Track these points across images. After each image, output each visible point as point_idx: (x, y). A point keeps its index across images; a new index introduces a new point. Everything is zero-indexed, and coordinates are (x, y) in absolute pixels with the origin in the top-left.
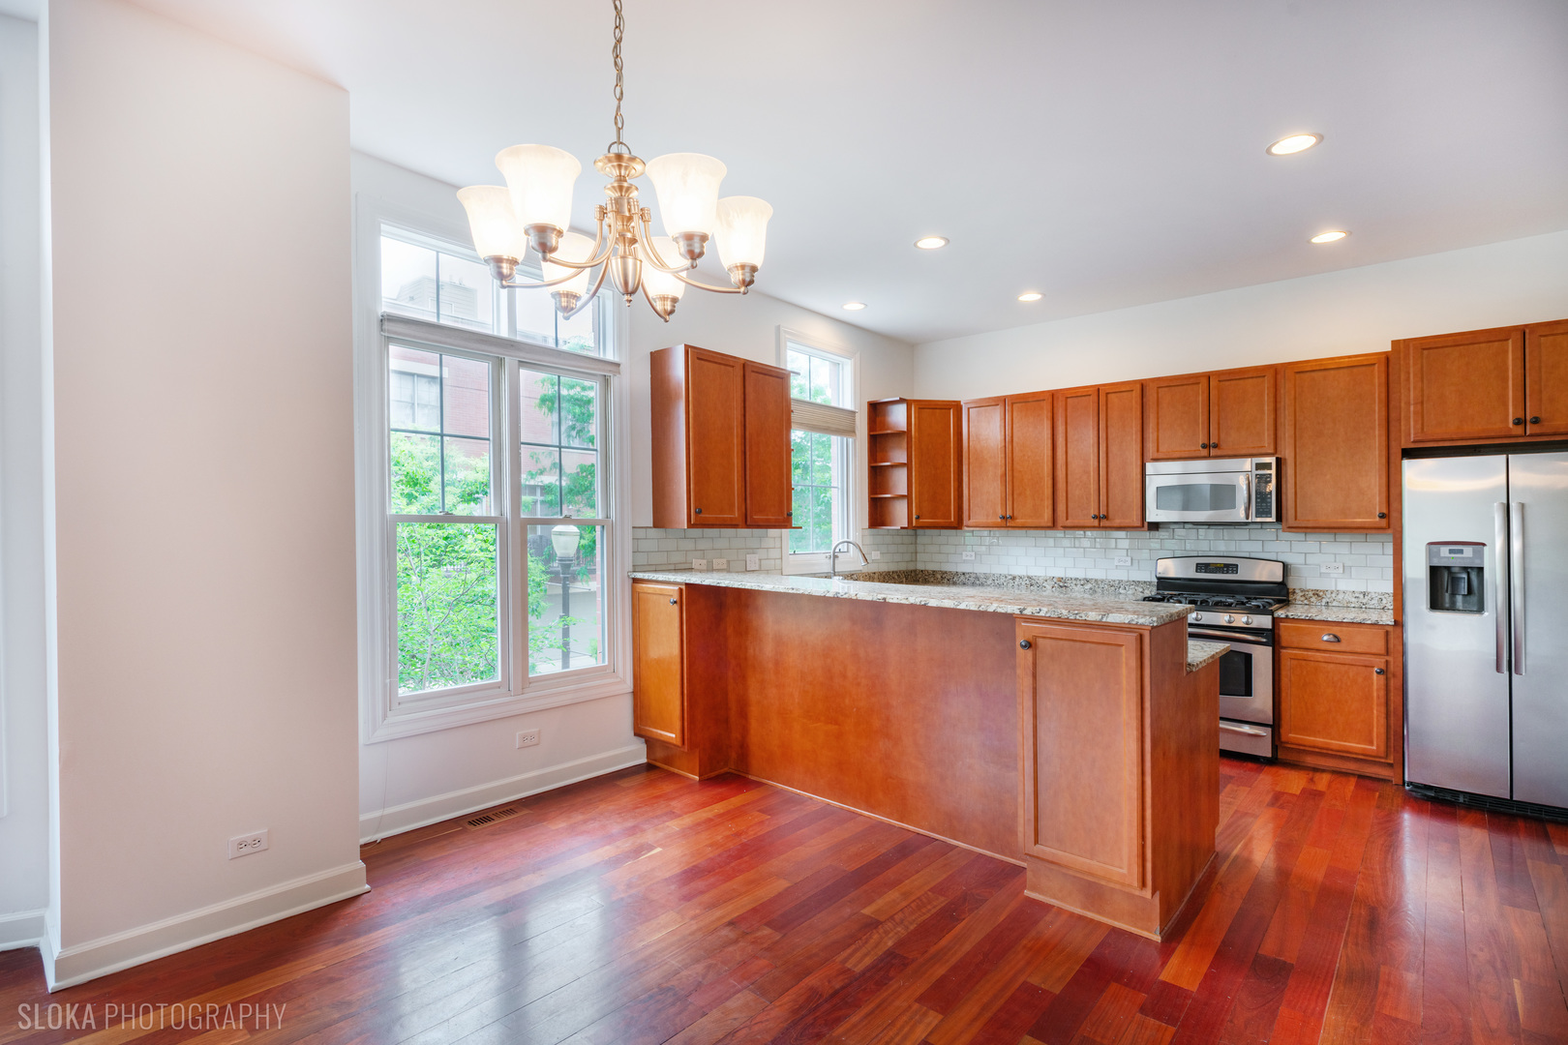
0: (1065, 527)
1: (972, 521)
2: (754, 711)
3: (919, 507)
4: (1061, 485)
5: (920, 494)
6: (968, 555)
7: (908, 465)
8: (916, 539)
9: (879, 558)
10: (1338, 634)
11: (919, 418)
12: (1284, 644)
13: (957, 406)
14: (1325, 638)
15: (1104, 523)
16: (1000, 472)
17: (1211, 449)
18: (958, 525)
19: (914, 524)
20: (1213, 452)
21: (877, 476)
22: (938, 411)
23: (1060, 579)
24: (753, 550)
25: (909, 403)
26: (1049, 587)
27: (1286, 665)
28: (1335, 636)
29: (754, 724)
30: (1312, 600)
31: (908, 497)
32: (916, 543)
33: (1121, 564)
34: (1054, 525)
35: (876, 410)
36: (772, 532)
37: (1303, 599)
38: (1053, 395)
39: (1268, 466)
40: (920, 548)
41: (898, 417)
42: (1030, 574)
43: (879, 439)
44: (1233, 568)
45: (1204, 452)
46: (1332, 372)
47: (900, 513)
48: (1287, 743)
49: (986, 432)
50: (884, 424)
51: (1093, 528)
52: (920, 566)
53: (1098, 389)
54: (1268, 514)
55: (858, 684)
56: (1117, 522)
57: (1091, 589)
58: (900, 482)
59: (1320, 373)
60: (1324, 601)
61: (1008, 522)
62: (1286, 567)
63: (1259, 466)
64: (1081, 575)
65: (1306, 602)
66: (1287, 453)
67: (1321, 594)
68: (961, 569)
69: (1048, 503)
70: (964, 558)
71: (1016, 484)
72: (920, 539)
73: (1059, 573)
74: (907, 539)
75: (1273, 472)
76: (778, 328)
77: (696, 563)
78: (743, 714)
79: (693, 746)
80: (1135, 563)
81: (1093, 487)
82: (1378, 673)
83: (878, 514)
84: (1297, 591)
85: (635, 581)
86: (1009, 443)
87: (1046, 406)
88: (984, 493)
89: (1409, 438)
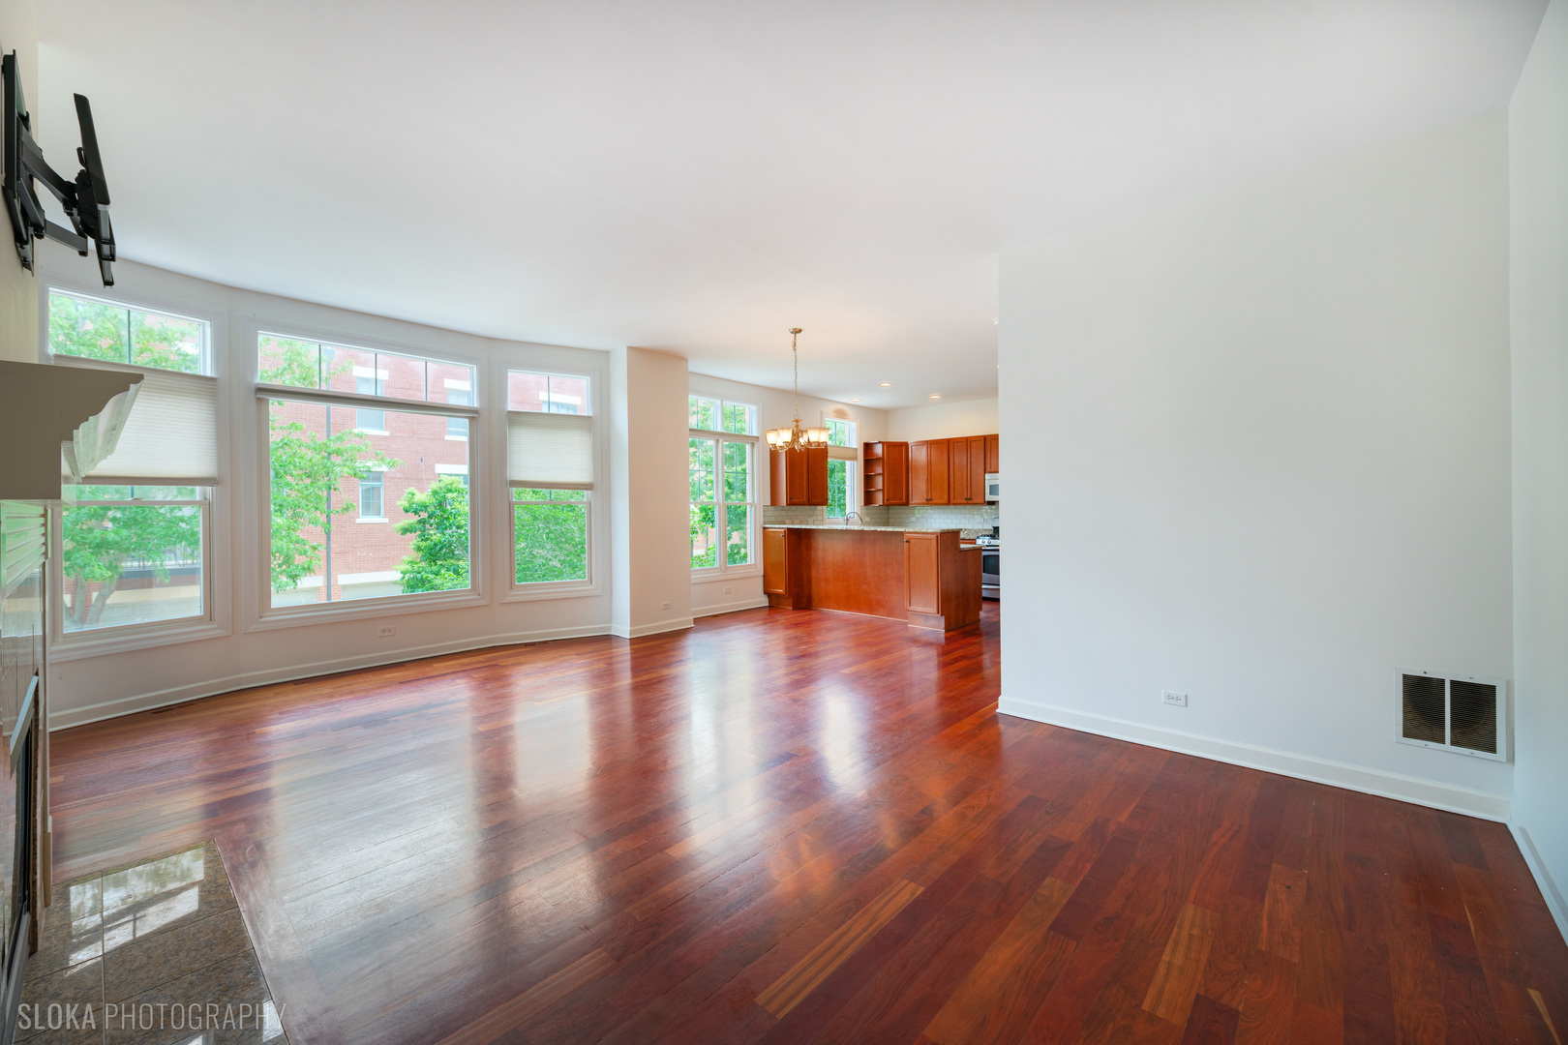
0: (954, 504)
1: (914, 502)
2: (814, 581)
3: (888, 495)
4: (952, 484)
5: (889, 489)
6: (909, 521)
7: (883, 474)
8: (888, 513)
9: (869, 516)
11: (888, 451)
13: (906, 445)
15: (970, 502)
16: (925, 477)
18: (907, 503)
19: (886, 504)
21: (868, 480)
22: (897, 447)
24: (810, 516)
25: (883, 443)
29: (814, 586)
31: (883, 490)
32: (888, 515)
34: (949, 503)
35: (868, 447)
36: (819, 508)
38: (949, 441)
40: (890, 516)
41: (879, 450)
43: (869, 462)
47: (879, 498)
49: (919, 456)
50: (872, 454)
51: (965, 504)
53: (967, 438)
56: (975, 501)
58: (879, 483)
61: (929, 502)
69: (946, 492)
71: (933, 483)
72: (891, 513)
74: (884, 511)
76: (821, 412)
77: (787, 521)
78: (809, 582)
79: (790, 595)
81: (965, 485)
83: (868, 498)
85: (764, 528)
86: (929, 463)
87: (946, 446)
88: (919, 487)
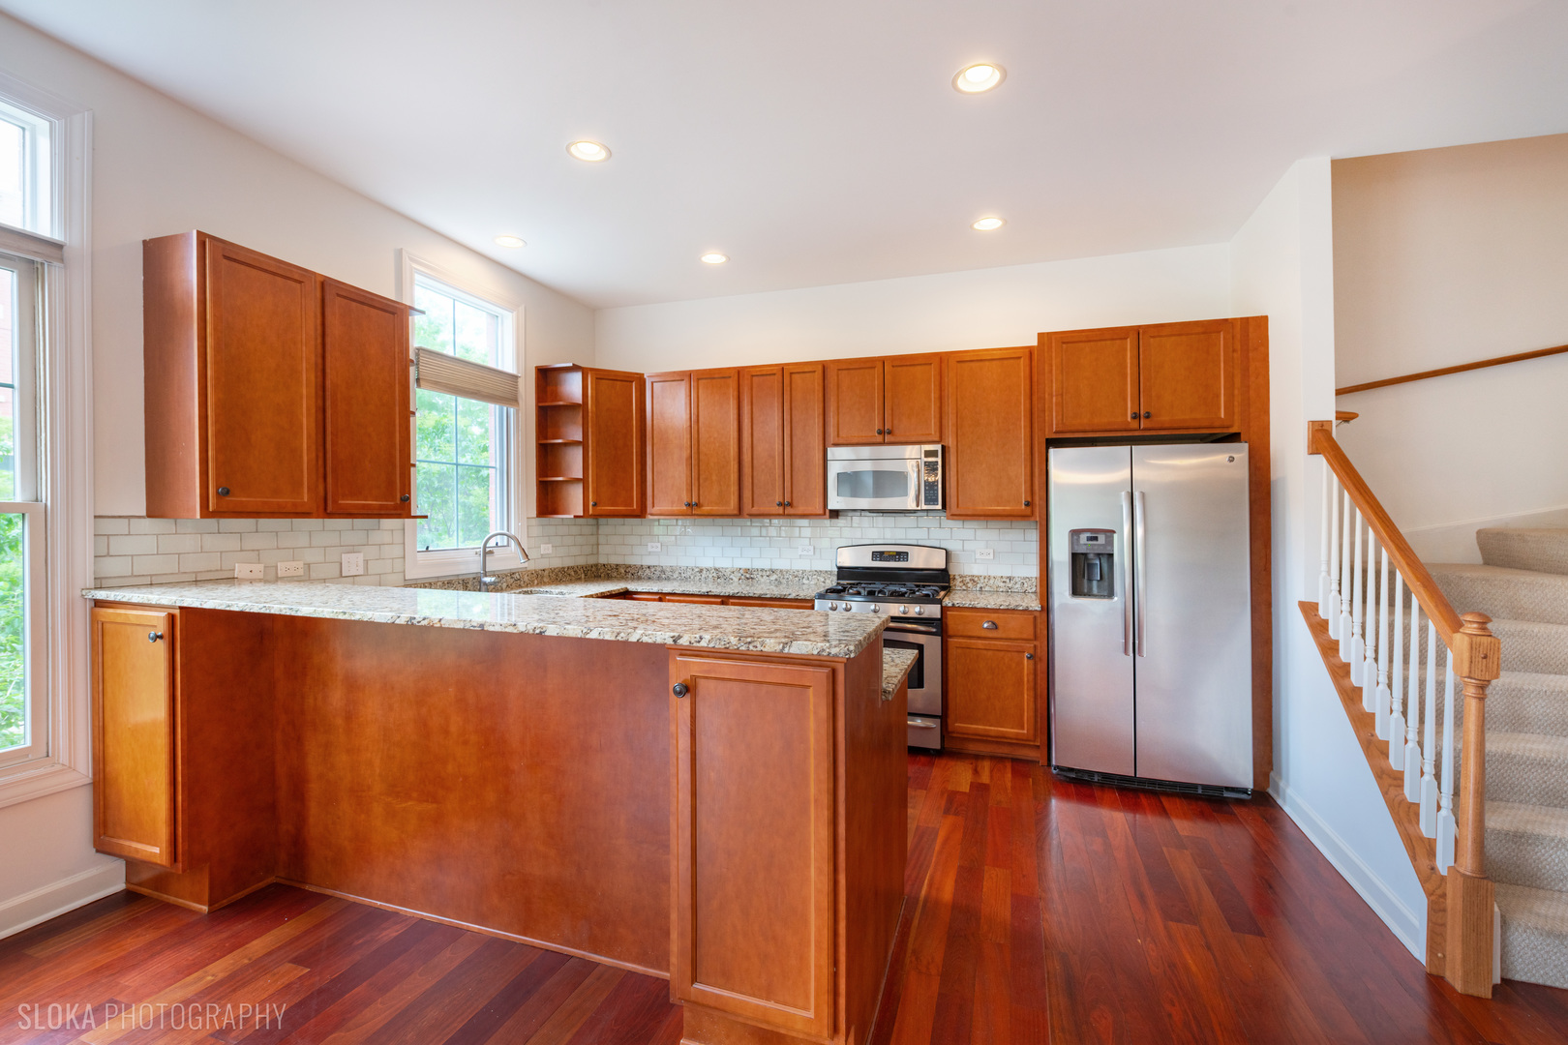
0: (752, 515)
1: (656, 509)
2: (315, 789)
3: (597, 492)
4: (747, 470)
5: (598, 477)
6: (653, 547)
7: (584, 444)
8: (598, 529)
9: (550, 551)
10: (996, 621)
11: (596, 390)
12: (951, 632)
13: (639, 380)
14: (986, 625)
15: (789, 510)
16: (685, 454)
17: (886, 436)
18: (641, 513)
19: (591, 512)
20: (888, 438)
21: (548, 456)
22: (619, 383)
23: (747, 571)
25: (585, 371)
26: (736, 579)
27: (952, 652)
28: (994, 623)
29: (314, 810)
30: (969, 585)
31: (584, 481)
32: (598, 534)
33: (805, 553)
34: (740, 513)
35: (547, 377)
37: (961, 584)
38: (740, 372)
39: (933, 454)
40: (602, 540)
41: (573, 387)
42: (717, 566)
43: (550, 412)
44: (902, 556)
45: (879, 438)
46: (987, 363)
47: (575, 499)
48: (953, 732)
49: (670, 409)
50: (556, 395)
51: (777, 516)
52: (602, 560)
53: (782, 368)
54: (935, 502)
55: (465, 743)
56: (801, 510)
57: (776, 580)
58: (574, 463)
59: (978, 364)
60: (979, 586)
61: (693, 510)
62: (948, 554)
63: (928, 454)
64: (767, 566)
65: (964, 587)
66: (950, 442)
67: (976, 579)
68: (647, 561)
69: (734, 488)
70: (650, 549)
71: (702, 467)
72: (603, 530)
73: (745, 564)
74: (587, 530)
75: (939, 460)
76: (399, 253)
77: (240, 570)
78: (299, 793)
80: (817, 551)
81: (778, 472)
82: (1028, 658)
83: (548, 501)
84: (957, 577)
85: (98, 604)
86: (695, 421)
87: (732, 383)
88: (668, 478)
89: (1053, 427)
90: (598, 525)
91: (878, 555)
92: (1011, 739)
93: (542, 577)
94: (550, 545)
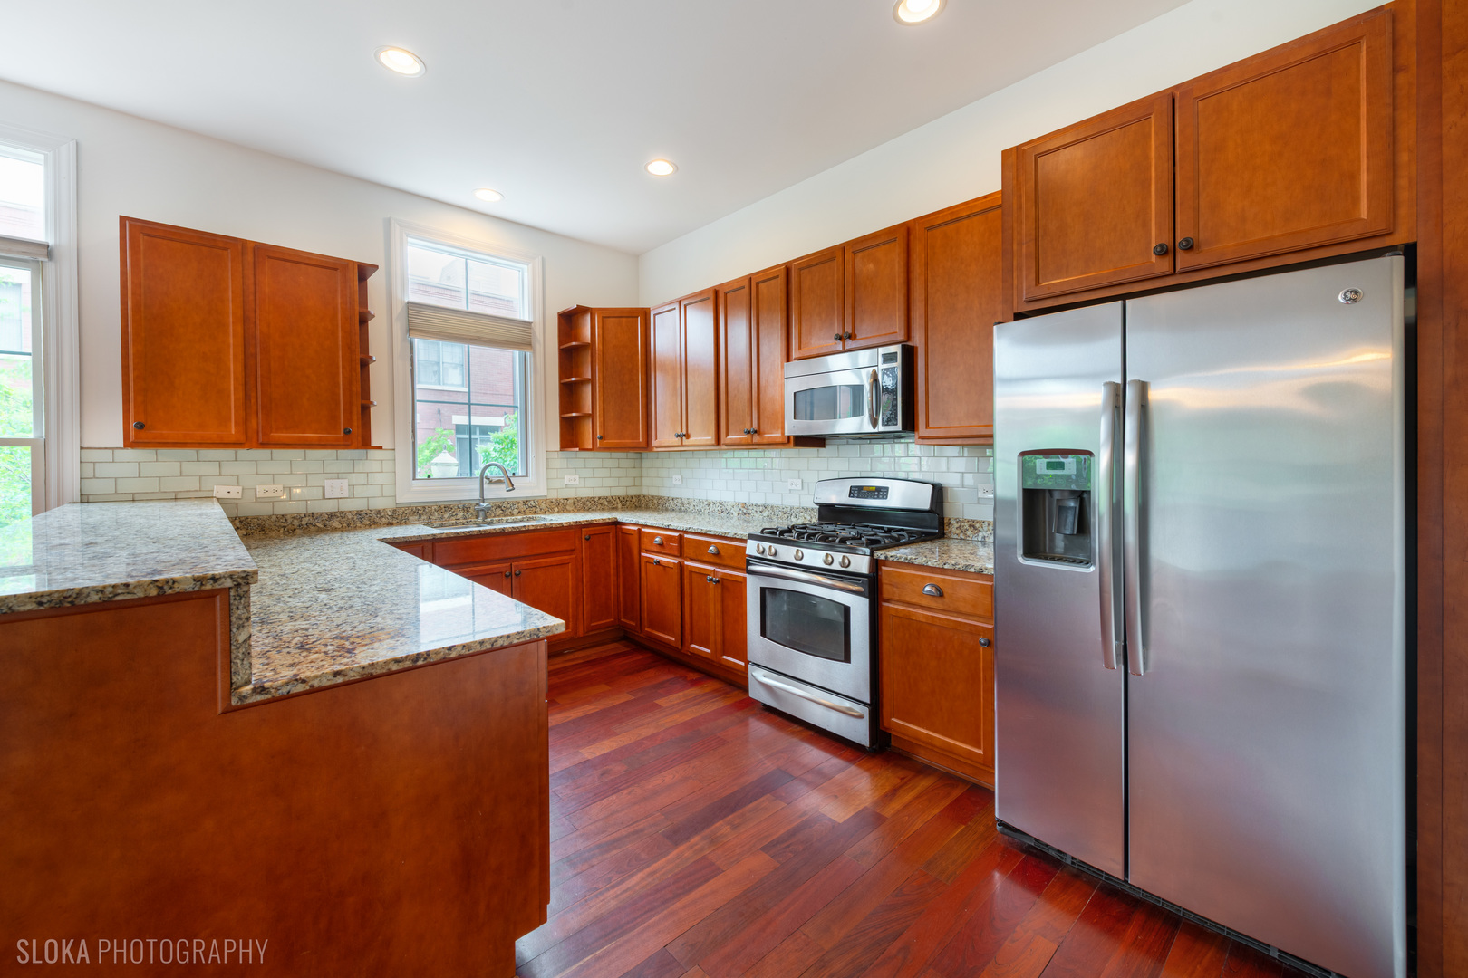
0: (727, 445)
1: (658, 441)
3: (603, 425)
4: (723, 396)
6: (677, 479)
7: (592, 381)
8: (641, 462)
9: (577, 482)
10: (941, 585)
11: (603, 328)
12: (885, 595)
13: (645, 313)
14: (927, 588)
15: (756, 438)
17: (847, 341)
18: (648, 446)
20: (850, 344)
22: (624, 319)
23: (744, 505)
25: (593, 312)
26: (735, 514)
27: (886, 624)
28: (938, 589)
30: (969, 533)
31: (592, 416)
32: (641, 468)
33: (794, 487)
34: (718, 443)
35: (567, 320)
37: (958, 531)
38: (717, 291)
39: (894, 358)
41: (585, 327)
42: (723, 500)
44: (881, 492)
46: (966, 222)
47: (587, 433)
50: (575, 337)
51: (748, 445)
53: (750, 279)
54: (894, 421)
56: (768, 438)
57: (768, 516)
58: (586, 399)
59: (953, 226)
62: (938, 492)
63: (885, 358)
64: (761, 501)
65: (961, 535)
66: (918, 341)
67: (977, 525)
68: (673, 493)
69: (713, 417)
70: (674, 482)
71: (690, 397)
72: (646, 463)
73: (743, 498)
74: (628, 464)
75: (898, 364)
76: (389, 219)
80: (805, 485)
81: (747, 396)
82: (984, 644)
83: (570, 436)
84: (953, 522)
86: (683, 350)
87: (712, 303)
89: (1022, 295)
90: (641, 458)
91: (857, 491)
92: (961, 756)
93: (565, 505)
94: (577, 477)
